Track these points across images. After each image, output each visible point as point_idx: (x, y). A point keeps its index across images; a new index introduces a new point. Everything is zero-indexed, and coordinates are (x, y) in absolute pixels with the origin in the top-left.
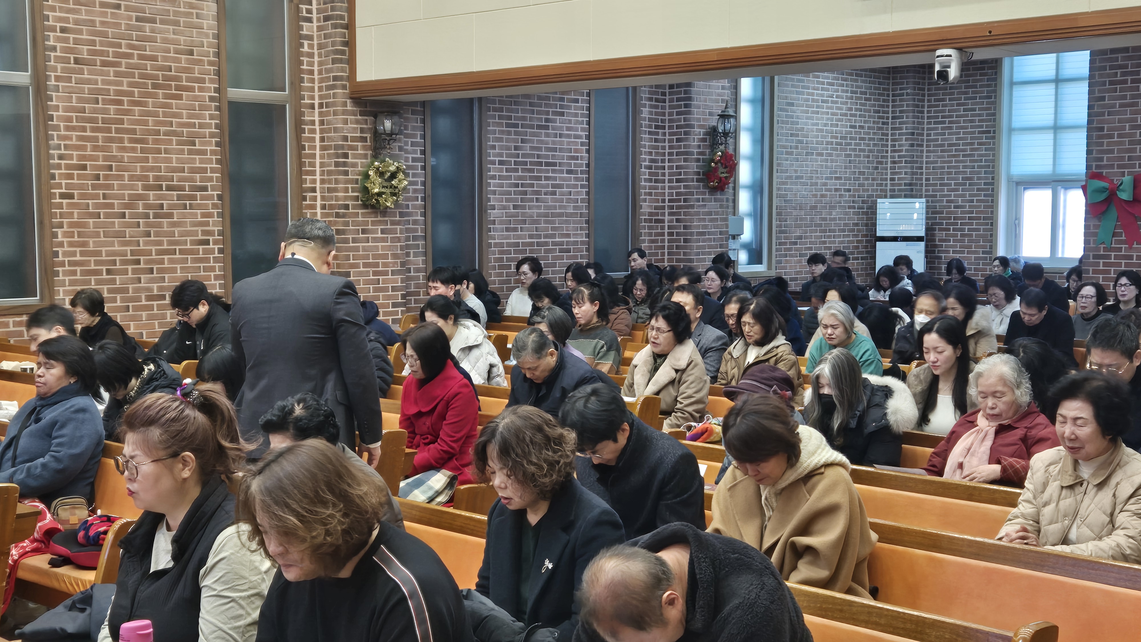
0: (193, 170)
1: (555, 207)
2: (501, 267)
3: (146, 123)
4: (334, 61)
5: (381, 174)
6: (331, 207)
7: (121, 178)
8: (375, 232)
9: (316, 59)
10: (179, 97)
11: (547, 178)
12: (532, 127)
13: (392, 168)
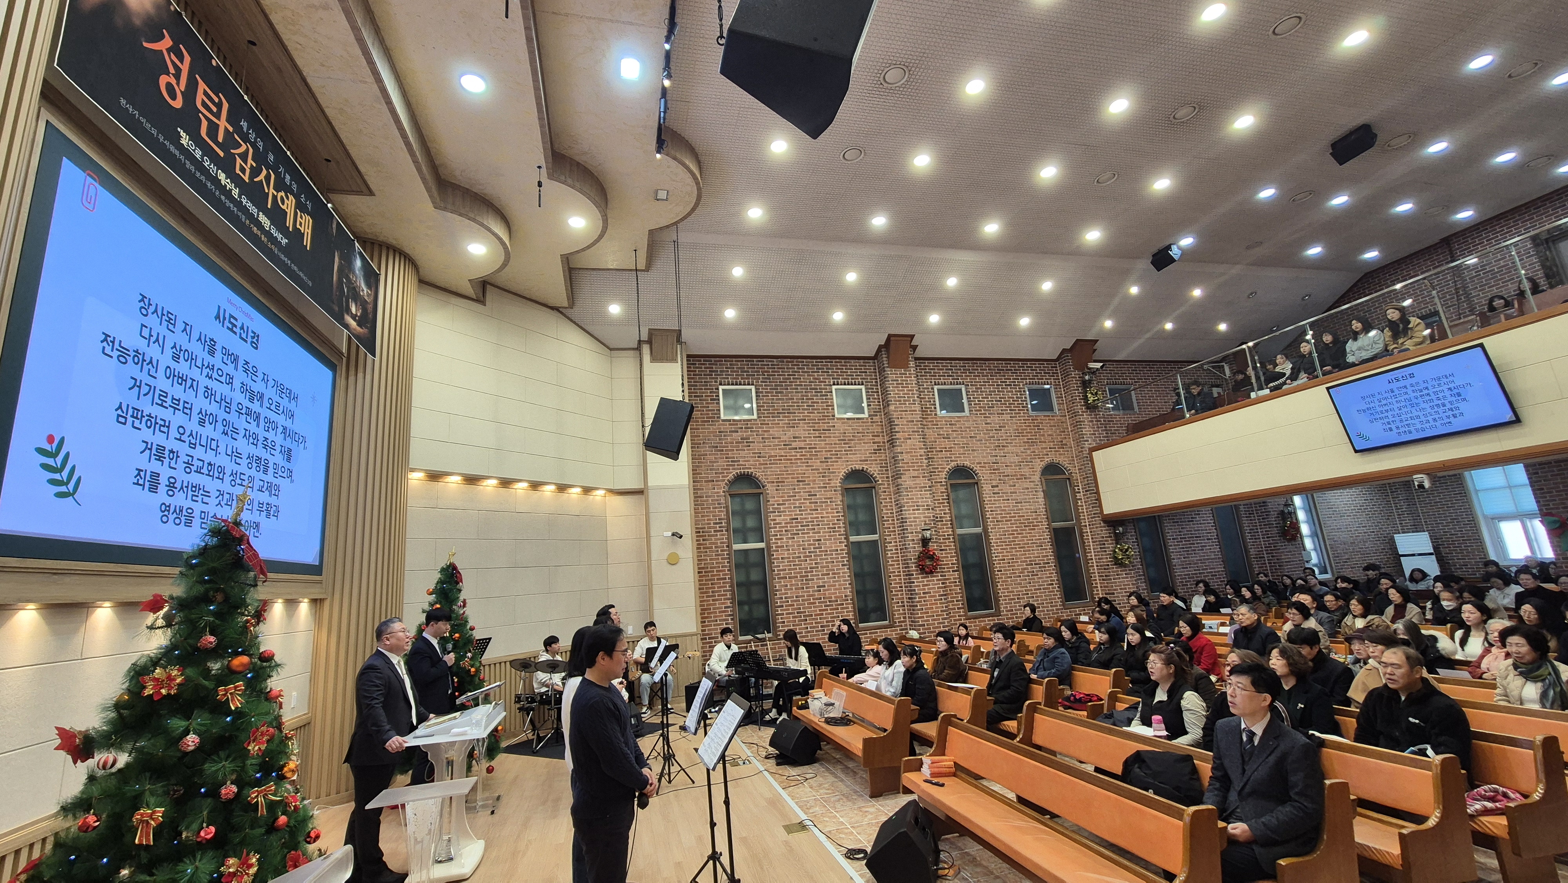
0: (1043, 556)
1: (1204, 556)
2: (1183, 585)
3: (1024, 540)
4: (1093, 507)
5: (1121, 550)
6: (1101, 566)
7: (1018, 562)
8: (1122, 574)
9: (1084, 507)
10: (1034, 529)
11: (1197, 543)
12: (1185, 522)
13: (1126, 547)
